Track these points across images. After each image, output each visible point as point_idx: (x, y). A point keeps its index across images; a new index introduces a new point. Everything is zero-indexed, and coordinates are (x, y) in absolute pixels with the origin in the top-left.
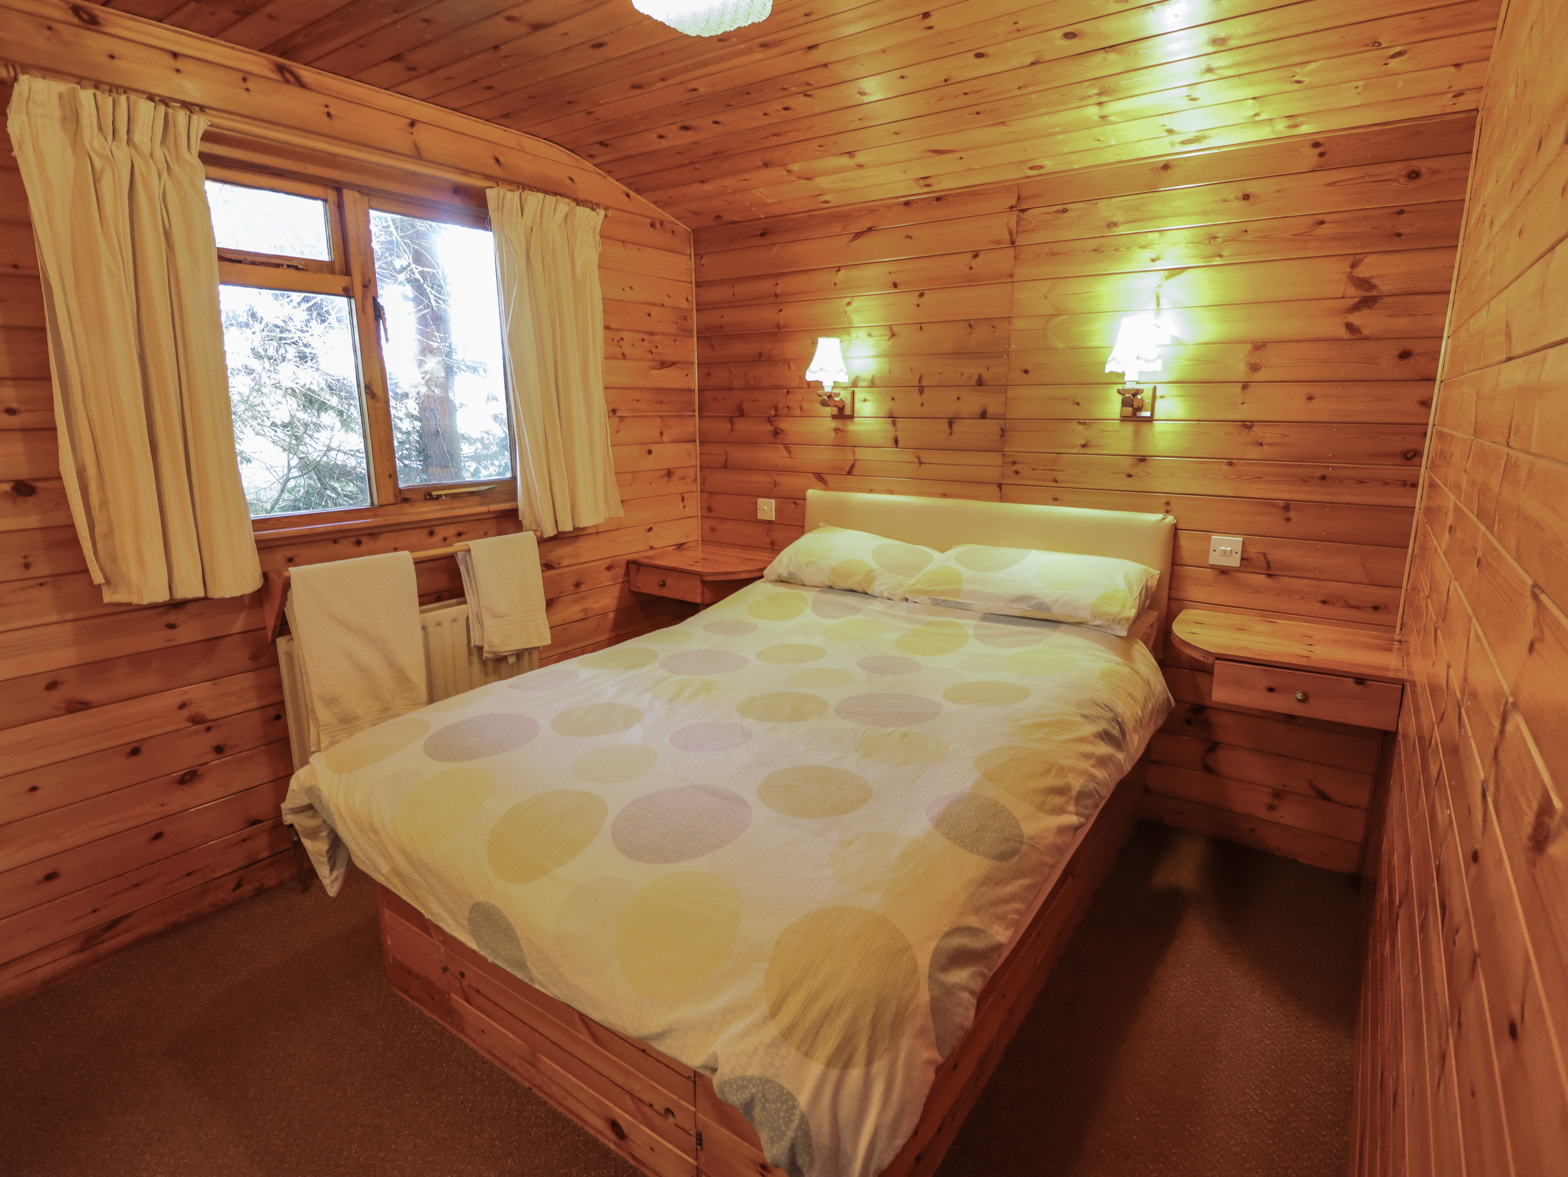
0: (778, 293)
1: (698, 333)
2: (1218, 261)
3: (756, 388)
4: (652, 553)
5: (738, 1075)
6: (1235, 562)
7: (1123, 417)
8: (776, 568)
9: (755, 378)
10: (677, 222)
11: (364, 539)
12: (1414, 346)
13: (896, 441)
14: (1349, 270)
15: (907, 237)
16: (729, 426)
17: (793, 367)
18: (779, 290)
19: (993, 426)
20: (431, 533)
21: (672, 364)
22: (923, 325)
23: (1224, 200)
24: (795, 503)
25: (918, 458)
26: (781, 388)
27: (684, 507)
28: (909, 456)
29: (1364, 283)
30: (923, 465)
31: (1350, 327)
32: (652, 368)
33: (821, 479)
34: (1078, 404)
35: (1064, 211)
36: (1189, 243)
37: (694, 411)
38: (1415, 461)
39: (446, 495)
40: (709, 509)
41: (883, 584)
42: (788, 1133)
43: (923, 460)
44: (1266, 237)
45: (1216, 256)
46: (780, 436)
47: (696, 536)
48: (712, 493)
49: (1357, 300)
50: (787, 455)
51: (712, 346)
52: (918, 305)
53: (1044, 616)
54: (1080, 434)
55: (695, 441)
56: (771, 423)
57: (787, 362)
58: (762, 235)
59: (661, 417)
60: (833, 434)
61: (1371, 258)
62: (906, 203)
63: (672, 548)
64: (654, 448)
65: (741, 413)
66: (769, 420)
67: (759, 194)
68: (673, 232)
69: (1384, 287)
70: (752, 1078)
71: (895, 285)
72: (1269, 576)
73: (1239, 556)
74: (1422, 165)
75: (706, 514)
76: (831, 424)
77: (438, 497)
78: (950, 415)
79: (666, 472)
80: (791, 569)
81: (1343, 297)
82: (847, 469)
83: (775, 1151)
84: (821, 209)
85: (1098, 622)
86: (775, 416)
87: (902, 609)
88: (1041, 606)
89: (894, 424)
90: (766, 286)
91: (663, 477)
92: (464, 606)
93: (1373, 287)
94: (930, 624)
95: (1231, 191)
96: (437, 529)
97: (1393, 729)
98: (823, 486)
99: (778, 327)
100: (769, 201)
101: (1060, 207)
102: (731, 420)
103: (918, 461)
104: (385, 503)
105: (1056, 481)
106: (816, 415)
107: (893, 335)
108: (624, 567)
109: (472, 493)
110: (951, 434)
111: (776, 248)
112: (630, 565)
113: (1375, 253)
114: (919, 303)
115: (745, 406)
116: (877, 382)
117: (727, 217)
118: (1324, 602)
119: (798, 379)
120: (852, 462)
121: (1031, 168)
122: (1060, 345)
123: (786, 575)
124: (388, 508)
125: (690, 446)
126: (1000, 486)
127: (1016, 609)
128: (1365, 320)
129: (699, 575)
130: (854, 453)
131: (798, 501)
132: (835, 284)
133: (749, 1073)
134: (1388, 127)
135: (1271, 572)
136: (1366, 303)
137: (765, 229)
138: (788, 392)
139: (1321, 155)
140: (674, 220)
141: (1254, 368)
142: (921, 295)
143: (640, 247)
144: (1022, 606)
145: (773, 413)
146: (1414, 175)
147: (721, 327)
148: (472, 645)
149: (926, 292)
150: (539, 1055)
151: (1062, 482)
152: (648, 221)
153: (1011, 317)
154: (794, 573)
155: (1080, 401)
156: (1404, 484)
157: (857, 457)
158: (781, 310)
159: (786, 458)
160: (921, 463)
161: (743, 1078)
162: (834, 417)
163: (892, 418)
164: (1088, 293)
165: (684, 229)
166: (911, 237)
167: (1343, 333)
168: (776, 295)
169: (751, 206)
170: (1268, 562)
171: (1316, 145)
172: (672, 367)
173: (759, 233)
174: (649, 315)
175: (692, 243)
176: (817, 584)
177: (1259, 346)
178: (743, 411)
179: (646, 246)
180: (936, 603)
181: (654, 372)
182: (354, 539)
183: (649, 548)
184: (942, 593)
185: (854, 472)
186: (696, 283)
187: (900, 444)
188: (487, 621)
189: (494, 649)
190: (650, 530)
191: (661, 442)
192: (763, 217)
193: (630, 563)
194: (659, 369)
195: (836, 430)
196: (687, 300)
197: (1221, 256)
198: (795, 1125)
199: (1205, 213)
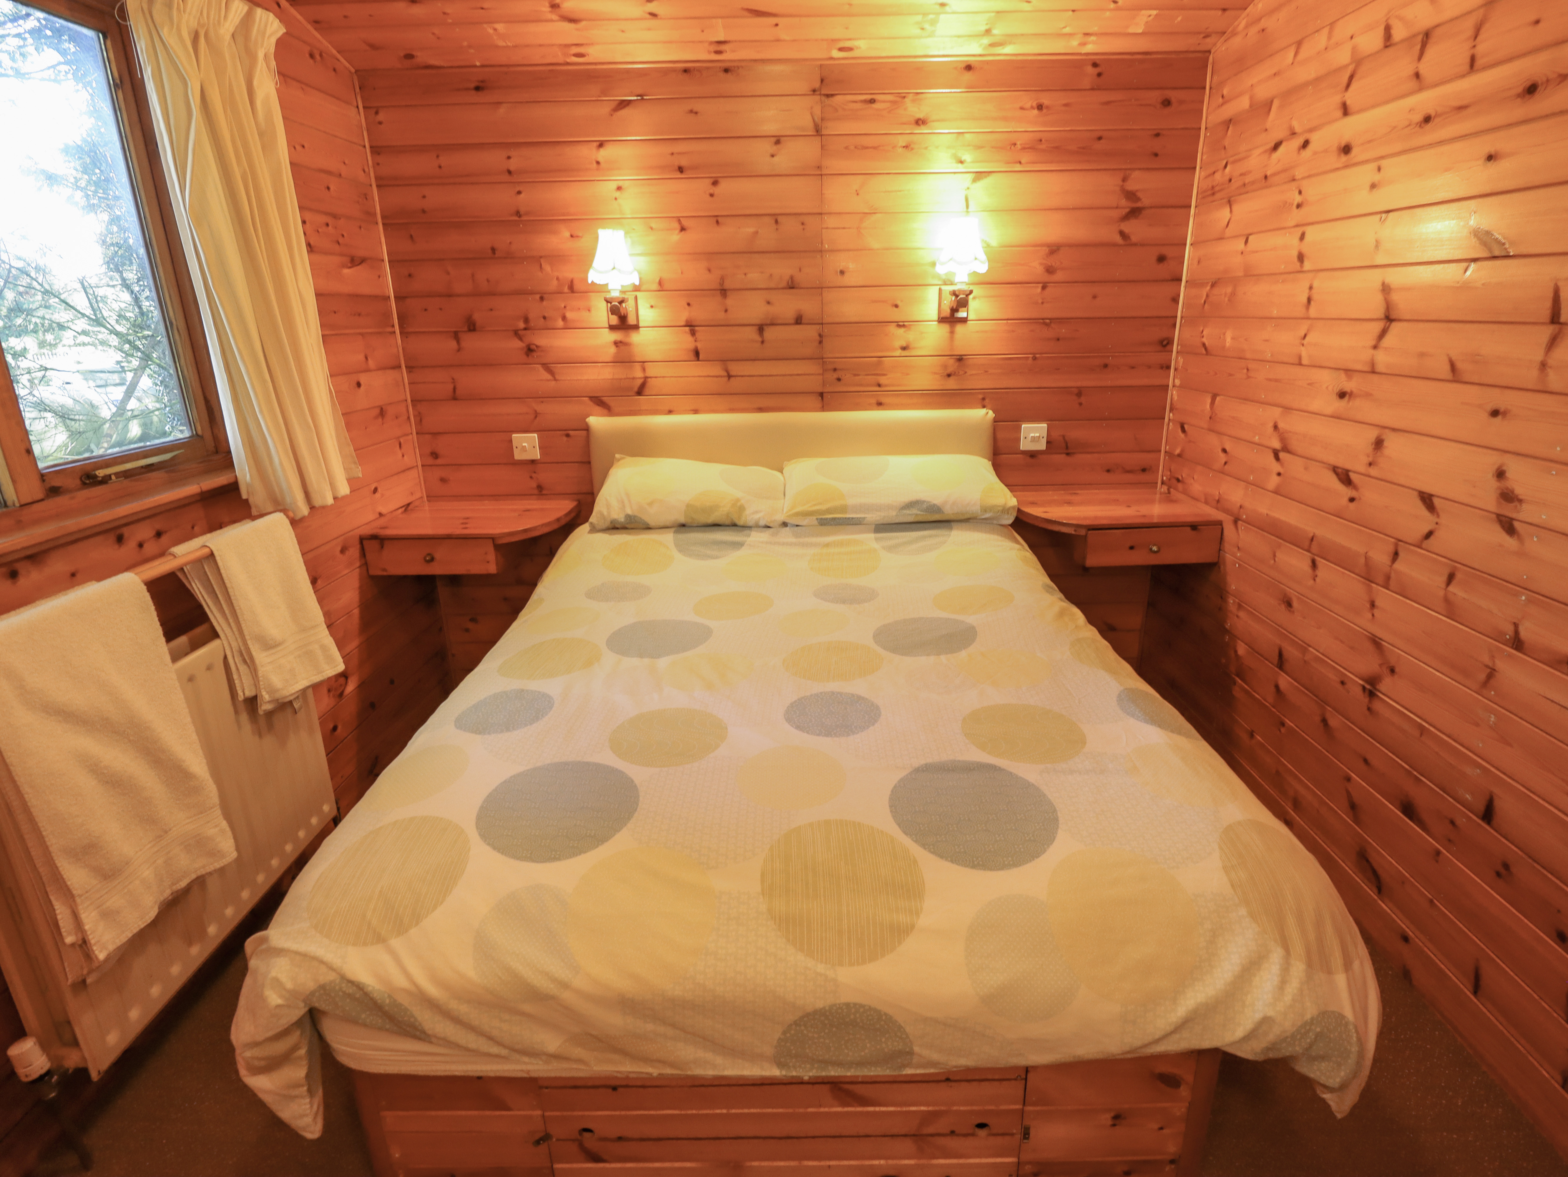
0: (512, 168)
1: (383, 217)
2: (1018, 168)
3: (492, 294)
4: (382, 522)
5: (1299, 1024)
6: (1042, 446)
7: (942, 318)
8: (605, 513)
9: (488, 281)
10: (339, 56)
12: (1165, 251)
13: (697, 353)
14: (1121, 183)
15: (691, 111)
16: (453, 344)
17: (547, 268)
18: (513, 165)
19: (811, 332)
20: (120, 539)
21: (363, 261)
22: (720, 219)
23: (1022, 108)
24: (568, 435)
25: (727, 371)
26: (532, 293)
27: (403, 456)
28: (716, 370)
29: (1131, 196)
30: (732, 379)
31: (1122, 234)
32: (344, 266)
33: (601, 403)
34: (896, 306)
35: (872, 101)
36: (993, 147)
37: (393, 326)
38: (1168, 348)
39: (117, 474)
40: (435, 455)
41: (756, 512)
42: (1353, 1050)
43: (732, 373)
44: (1057, 148)
45: (1016, 163)
46: (535, 354)
47: (420, 493)
48: (435, 434)
49: (1128, 210)
50: (549, 377)
51: (411, 236)
52: (712, 195)
53: (937, 517)
54: (900, 336)
55: (400, 367)
56: (520, 339)
57: (537, 260)
58: (477, 89)
59: (362, 334)
60: (613, 350)
61: (1136, 174)
62: (686, 71)
63: (400, 511)
64: (363, 378)
65: (472, 327)
66: (516, 333)
67: (491, 31)
68: (335, 70)
69: (1146, 201)
70: (1312, 1019)
71: (681, 169)
72: (1068, 454)
73: (1044, 441)
74: (1173, 95)
75: (430, 461)
76: (611, 337)
77: (106, 480)
78: (758, 322)
79: (377, 411)
80: (629, 512)
81: (1117, 208)
82: (636, 389)
83: (1342, 1074)
84: (568, 64)
85: (987, 515)
86: (525, 329)
87: (786, 535)
88: (934, 508)
89: (693, 333)
90: (494, 159)
91: (376, 418)
92: (215, 643)
93: (1138, 199)
94: (827, 545)
95: (1028, 100)
96: (125, 531)
97: (1215, 560)
98: (605, 411)
99: (518, 213)
100: (501, 43)
101: (869, 97)
102: (456, 336)
103: (726, 374)
104: (29, 500)
105: (879, 385)
106: (585, 325)
107: (683, 229)
108: (358, 546)
109: (150, 468)
110: (763, 342)
111: (502, 110)
112: (365, 542)
113: (1139, 169)
114: (711, 191)
115: (477, 317)
116: (667, 286)
117: (422, 57)
118: (1108, 471)
119: (555, 282)
120: (642, 381)
121: (841, 49)
122: (875, 245)
123: (623, 520)
124: (35, 507)
125: (392, 375)
126: (821, 395)
127: (910, 515)
128: (1136, 229)
129: (492, 538)
130: (644, 370)
131: (571, 433)
132: (598, 163)
133: (1308, 1017)
134: (1148, 57)
135: (1069, 451)
136: (1134, 213)
137: (482, 82)
138: (542, 299)
139: (1099, 75)
140: (334, 52)
141: (1050, 270)
142: (715, 183)
143: (304, 86)
144: (914, 511)
145: (522, 325)
146: (1167, 103)
147: (424, 211)
148: (241, 697)
149: (720, 180)
150: (748, 1164)
151: (886, 386)
152: (307, 49)
153: (821, 214)
154: (635, 516)
155: (899, 303)
156: (1162, 368)
157: (648, 374)
158: (519, 193)
159: (548, 380)
160: (729, 376)
161: (1305, 1024)
162: (612, 328)
163: (691, 327)
164: (900, 191)
165: (346, 68)
166: (696, 113)
167: (1118, 239)
168: (509, 172)
169: (470, 47)
170: (1066, 443)
171: (1095, 65)
172: (363, 264)
173: (473, 85)
174: (328, 188)
175: (358, 90)
176: (668, 524)
177: (1054, 249)
178: (474, 325)
179: (310, 86)
180: (823, 523)
181: (346, 271)
183: (378, 516)
184: (828, 511)
185: (647, 391)
186: (371, 147)
187: (701, 357)
188: (261, 657)
189: (277, 695)
190: (375, 490)
191: (368, 370)
192: (478, 64)
193: (362, 539)
194: (350, 267)
195: (616, 343)
196: (364, 171)
197: (1020, 163)
198: (1355, 1039)
199: (1005, 119)
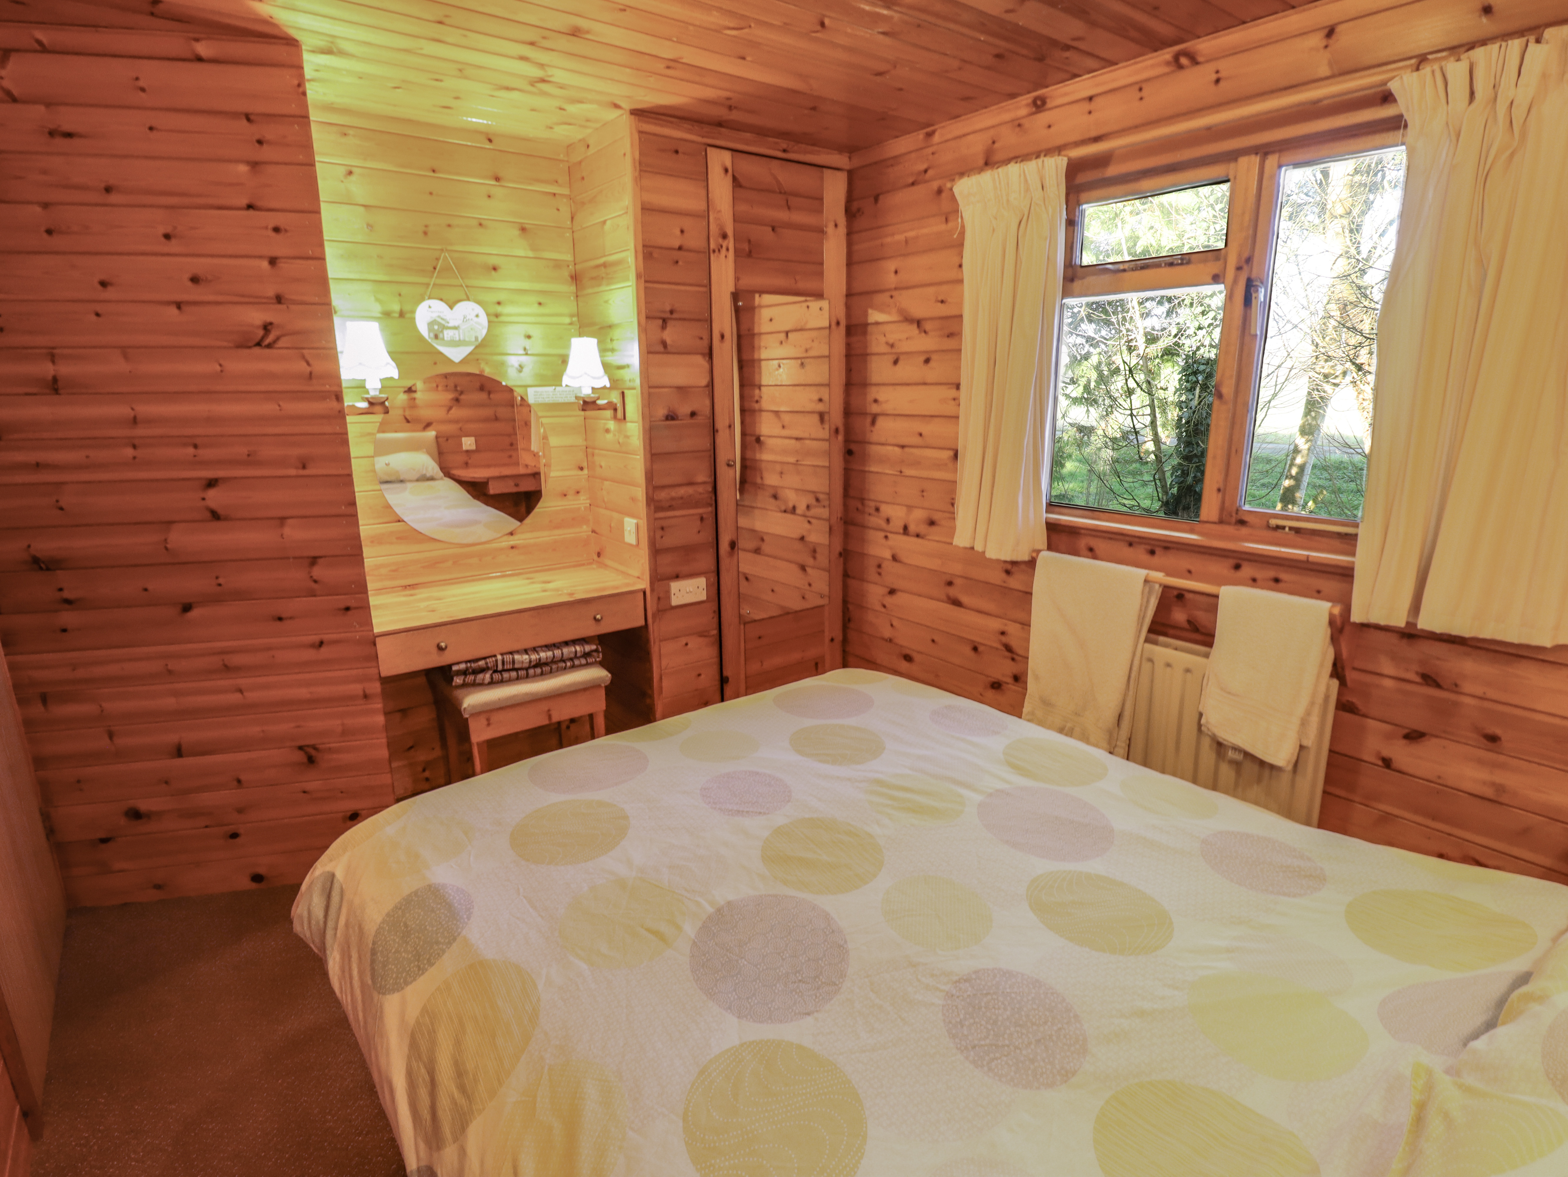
11: (1158, 551)
92: (1206, 659)
182: (1149, 548)
